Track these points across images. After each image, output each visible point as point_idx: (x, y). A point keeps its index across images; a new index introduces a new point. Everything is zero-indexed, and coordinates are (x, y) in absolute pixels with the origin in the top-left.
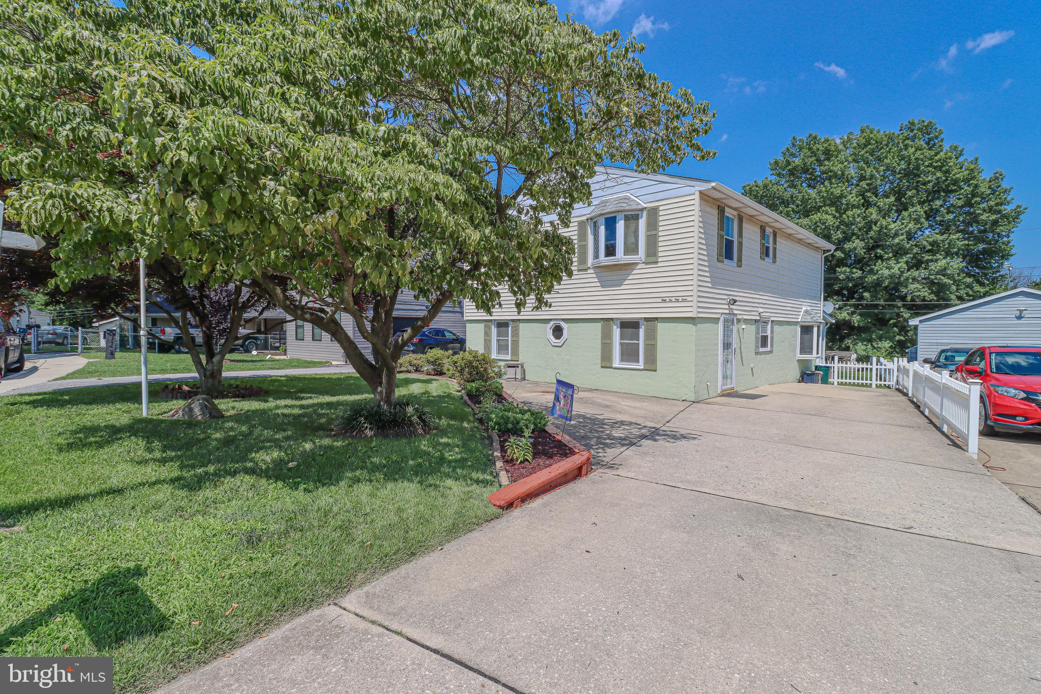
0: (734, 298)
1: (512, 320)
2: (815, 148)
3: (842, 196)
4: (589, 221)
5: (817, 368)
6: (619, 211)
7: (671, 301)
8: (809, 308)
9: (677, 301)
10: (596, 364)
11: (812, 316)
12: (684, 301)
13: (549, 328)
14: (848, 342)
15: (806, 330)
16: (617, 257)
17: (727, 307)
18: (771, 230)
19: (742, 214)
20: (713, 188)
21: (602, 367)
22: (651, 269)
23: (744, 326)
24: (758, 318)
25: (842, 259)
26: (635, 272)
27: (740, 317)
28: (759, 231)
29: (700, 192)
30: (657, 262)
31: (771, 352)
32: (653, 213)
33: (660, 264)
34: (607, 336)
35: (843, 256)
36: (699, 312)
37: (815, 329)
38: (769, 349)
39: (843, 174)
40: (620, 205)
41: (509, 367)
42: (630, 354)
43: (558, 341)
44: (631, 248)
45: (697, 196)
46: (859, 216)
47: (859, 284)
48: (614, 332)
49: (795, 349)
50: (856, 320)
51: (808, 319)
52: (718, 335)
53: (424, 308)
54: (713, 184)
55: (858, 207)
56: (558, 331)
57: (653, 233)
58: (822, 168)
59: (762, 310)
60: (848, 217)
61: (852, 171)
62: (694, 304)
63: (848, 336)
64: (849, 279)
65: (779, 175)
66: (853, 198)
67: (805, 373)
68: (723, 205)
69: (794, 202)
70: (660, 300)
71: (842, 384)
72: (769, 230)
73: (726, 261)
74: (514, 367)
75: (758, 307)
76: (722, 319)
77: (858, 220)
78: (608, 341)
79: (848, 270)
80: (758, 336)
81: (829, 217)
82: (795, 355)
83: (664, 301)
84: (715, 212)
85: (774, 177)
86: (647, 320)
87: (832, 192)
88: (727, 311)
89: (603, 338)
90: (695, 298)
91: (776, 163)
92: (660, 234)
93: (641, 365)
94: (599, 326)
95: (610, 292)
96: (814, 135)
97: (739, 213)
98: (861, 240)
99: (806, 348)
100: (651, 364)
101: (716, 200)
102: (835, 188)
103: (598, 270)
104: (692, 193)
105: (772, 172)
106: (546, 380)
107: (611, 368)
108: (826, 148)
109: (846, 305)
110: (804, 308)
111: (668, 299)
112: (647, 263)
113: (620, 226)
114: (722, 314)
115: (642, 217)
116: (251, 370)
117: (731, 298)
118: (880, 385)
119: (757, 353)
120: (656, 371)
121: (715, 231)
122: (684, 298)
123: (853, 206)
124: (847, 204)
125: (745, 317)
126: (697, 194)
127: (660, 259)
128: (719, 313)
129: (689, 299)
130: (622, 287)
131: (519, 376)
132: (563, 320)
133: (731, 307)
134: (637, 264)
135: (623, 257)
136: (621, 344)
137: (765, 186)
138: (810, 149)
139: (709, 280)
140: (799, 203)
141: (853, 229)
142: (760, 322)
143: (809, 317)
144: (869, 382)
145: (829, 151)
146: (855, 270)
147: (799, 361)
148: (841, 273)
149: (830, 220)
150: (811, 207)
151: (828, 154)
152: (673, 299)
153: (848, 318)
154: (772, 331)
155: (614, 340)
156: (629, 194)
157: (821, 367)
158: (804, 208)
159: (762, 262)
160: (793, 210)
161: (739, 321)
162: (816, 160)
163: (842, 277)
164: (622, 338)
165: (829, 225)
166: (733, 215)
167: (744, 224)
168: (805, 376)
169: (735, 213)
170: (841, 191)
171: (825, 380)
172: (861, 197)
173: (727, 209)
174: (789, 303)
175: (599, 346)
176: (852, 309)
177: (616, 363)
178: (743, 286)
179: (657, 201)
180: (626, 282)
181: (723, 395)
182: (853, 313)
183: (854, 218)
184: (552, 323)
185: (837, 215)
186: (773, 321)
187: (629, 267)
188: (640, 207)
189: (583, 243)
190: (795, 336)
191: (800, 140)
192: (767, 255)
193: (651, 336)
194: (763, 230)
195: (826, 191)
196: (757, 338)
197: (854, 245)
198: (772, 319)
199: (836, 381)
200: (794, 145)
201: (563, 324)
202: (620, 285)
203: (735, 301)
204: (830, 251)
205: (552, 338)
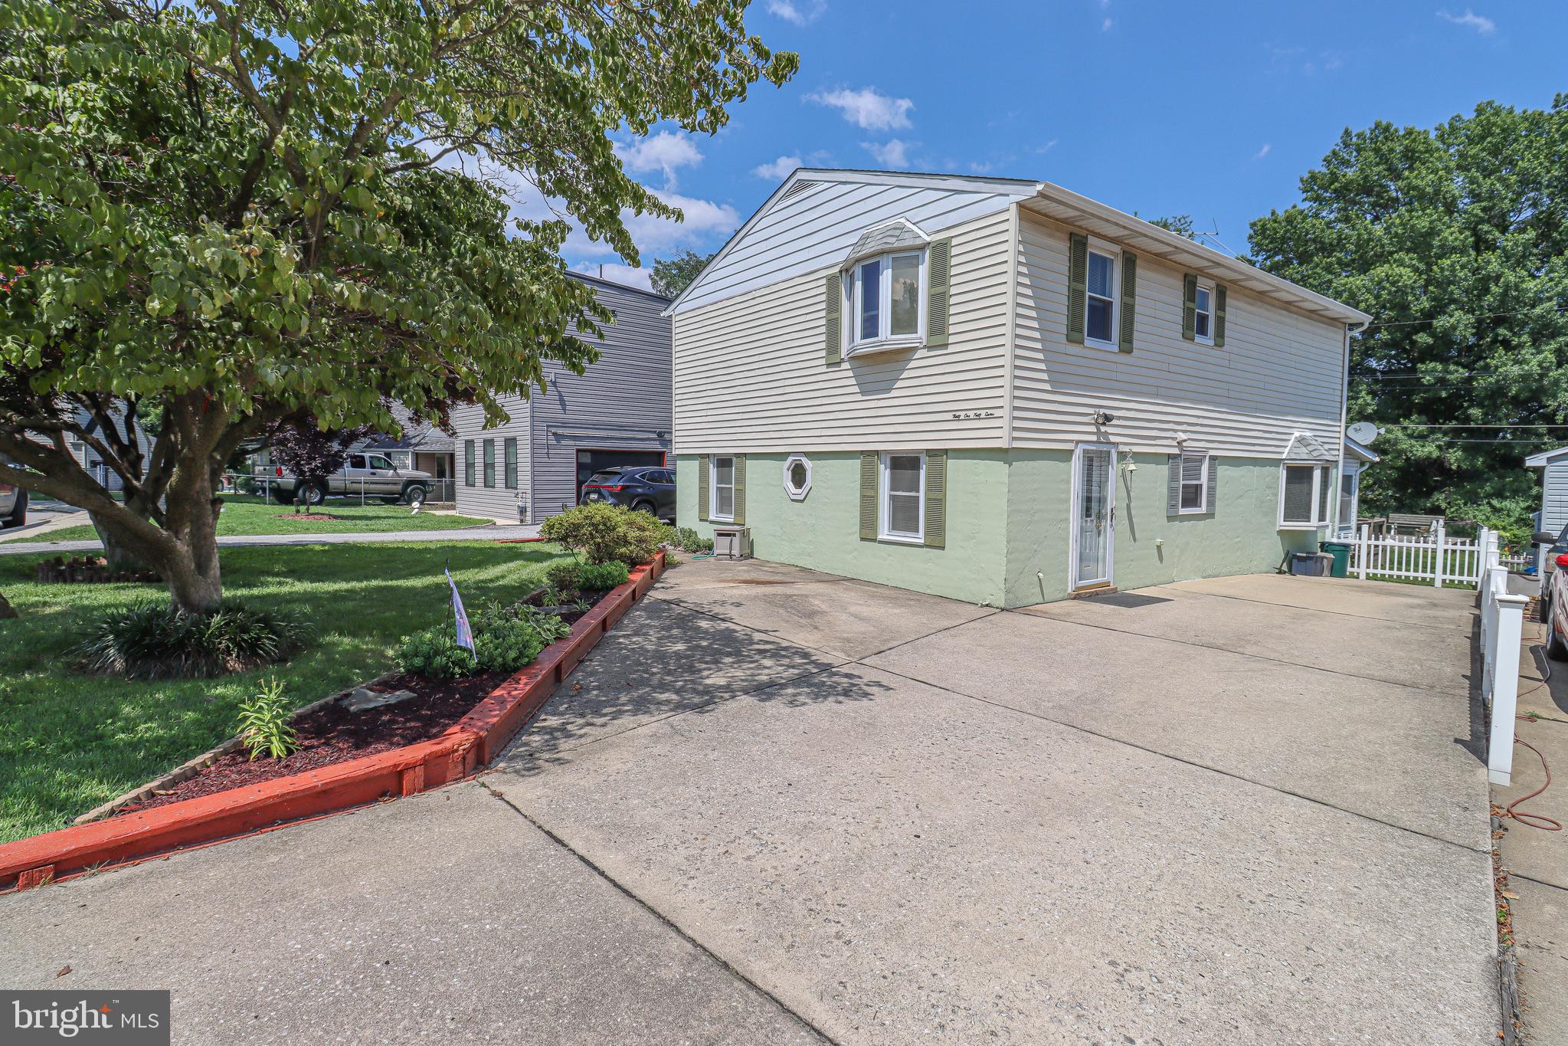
0: (1108, 412)
1: (738, 455)
2: (1385, 148)
3: (1432, 232)
4: (844, 274)
5: (1325, 546)
6: (882, 253)
7: (967, 418)
8: (1308, 434)
9: (978, 417)
10: (853, 534)
11: (1310, 448)
12: (990, 416)
13: (785, 467)
14: (1440, 499)
15: (1299, 475)
16: (880, 338)
17: (1093, 429)
18: (1212, 284)
19: (1134, 251)
20: (1041, 194)
21: (862, 539)
22: (938, 358)
23: (1132, 467)
24: (1176, 451)
25: (1430, 347)
26: (912, 364)
27: (1126, 449)
28: (1180, 284)
29: (1021, 206)
30: (946, 346)
31: (1210, 515)
32: (941, 251)
33: (951, 349)
34: (869, 482)
35: (1430, 341)
36: (1014, 439)
37: (1317, 474)
38: (1203, 509)
39: (1437, 192)
40: (884, 240)
41: (720, 535)
42: (904, 515)
43: (799, 491)
44: (904, 321)
45: (1013, 214)
46: (1463, 267)
47: (1464, 393)
48: (881, 478)
49: (1274, 511)
50: (1454, 457)
51: (1303, 453)
52: (1068, 482)
53: (654, 436)
54: (1040, 187)
55: (1463, 251)
56: (799, 475)
57: (940, 289)
58: (1400, 183)
59: (1183, 436)
60: (1442, 270)
61: (1457, 184)
62: (1004, 423)
63: (1438, 487)
64: (1442, 382)
65: (1317, 199)
66: (1452, 233)
67: (1295, 556)
68: (1084, 233)
69: (1343, 249)
70: (950, 416)
71: (1375, 578)
72: (1203, 284)
73: (1089, 342)
74: (729, 535)
75: (1175, 431)
76: (1078, 452)
77: (1462, 274)
78: (871, 493)
79: (1440, 367)
80: (1174, 485)
81: (1406, 272)
82: (1274, 524)
83: (957, 418)
84: (1063, 246)
85: (1307, 204)
86: (931, 453)
87: (1413, 226)
88: (1094, 438)
89: (863, 486)
90: (1005, 412)
91: (1313, 177)
92: (953, 291)
93: (920, 538)
94: (856, 464)
95: (874, 402)
96: (1384, 123)
97: (1127, 248)
98: (1468, 312)
99: (1297, 508)
100: (936, 539)
101: (1064, 221)
102: (1418, 218)
103: (857, 363)
104: (1005, 207)
105: (1305, 195)
106: (783, 560)
107: (874, 540)
108: (1406, 147)
109: (1432, 431)
110: (1297, 434)
111: (962, 414)
112: (930, 348)
113: (886, 278)
114: (1078, 442)
115: (923, 262)
116: (341, 531)
117: (1102, 411)
118: (1452, 581)
119: (1171, 518)
120: (943, 548)
121: (1061, 284)
122: (990, 412)
123: (1454, 250)
124: (1442, 247)
125: (1136, 449)
126: (1014, 208)
127: (951, 340)
128: (1071, 441)
129: (997, 413)
130: (894, 393)
131: (736, 552)
132: (806, 454)
133: (1103, 429)
134: (915, 349)
135: (890, 337)
136: (893, 498)
137: (1290, 220)
138: (1377, 151)
139: (1045, 376)
140: (1352, 247)
141: (1452, 293)
142: (1183, 461)
143: (1304, 450)
144: (1428, 575)
145: (1414, 151)
146: (1452, 368)
147: (1280, 532)
148: (1426, 372)
149: (1407, 276)
150: (1375, 255)
151: (1410, 156)
152: (971, 414)
153: (1436, 454)
154: (1212, 478)
155: (881, 491)
156: (903, 220)
157: (1331, 544)
158: (1361, 257)
159: (1187, 345)
160: (1339, 262)
161: (1122, 456)
162: (1387, 170)
163: (1427, 379)
164: (893, 488)
165: (1406, 286)
166: (1112, 253)
167: (1139, 271)
168: (1295, 561)
169: (1117, 249)
170: (1431, 222)
171: (1338, 570)
172: (1468, 233)
173: (1091, 240)
174: (1256, 425)
175: (858, 501)
176: (1447, 439)
177: (884, 533)
178: (1132, 389)
179: (948, 228)
180: (899, 384)
181: (1076, 597)
182: (1450, 445)
183: (1453, 271)
184: (790, 459)
185: (1422, 267)
186: (1213, 458)
187: (900, 356)
188: (918, 242)
189: (835, 315)
190: (1273, 487)
191: (1359, 136)
192: (1202, 330)
193: (938, 483)
194: (1190, 282)
195: (1401, 224)
196: (1172, 491)
197: (1452, 320)
198: (1212, 453)
199: (1363, 571)
200: (1346, 145)
201: (805, 462)
202: (889, 390)
203: (1108, 419)
204: (1362, 324)
205: (791, 485)
